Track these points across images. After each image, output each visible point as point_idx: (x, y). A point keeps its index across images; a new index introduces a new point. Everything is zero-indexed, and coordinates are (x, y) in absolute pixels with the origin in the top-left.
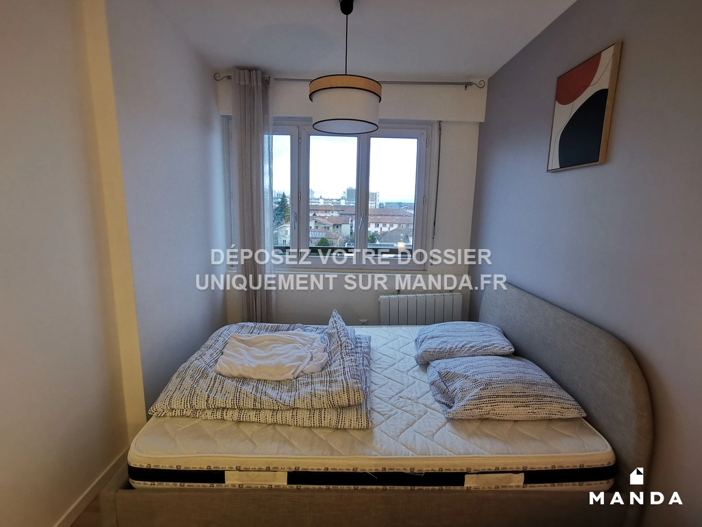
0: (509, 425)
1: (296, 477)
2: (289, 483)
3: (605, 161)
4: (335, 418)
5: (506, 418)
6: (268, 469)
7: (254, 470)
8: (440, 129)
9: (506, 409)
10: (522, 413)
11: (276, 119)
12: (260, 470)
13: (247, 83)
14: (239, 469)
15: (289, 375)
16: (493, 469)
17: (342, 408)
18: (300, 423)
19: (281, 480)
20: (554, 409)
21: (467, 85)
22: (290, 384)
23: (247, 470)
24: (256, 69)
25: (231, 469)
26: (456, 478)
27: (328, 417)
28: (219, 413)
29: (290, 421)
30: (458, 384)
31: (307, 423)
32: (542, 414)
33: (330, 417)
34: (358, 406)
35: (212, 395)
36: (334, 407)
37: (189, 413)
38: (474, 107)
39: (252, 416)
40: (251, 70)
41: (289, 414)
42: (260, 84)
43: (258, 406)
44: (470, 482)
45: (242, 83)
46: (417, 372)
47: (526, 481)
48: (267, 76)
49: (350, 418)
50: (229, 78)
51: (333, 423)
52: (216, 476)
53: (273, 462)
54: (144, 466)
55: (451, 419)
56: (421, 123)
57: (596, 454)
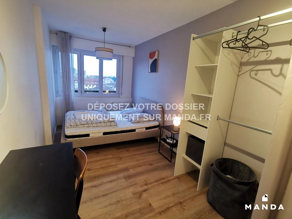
1: (105, 134)
2: (103, 135)
3: (157, 72)
4: (110, 124)
5: (142, 121)
6: (99, 133)
7: (96, 133)
8: (123, 58)
11: (74, 49)
12: (97, 133)
13: (64, 37)
14: (93, 133)
16: (140, 128)
17: (111, 122)
18: (102, 126)
21: (130, 47)
23: (94, 133)
24: (67, 33)
25: (91, 133)
26: (134, 130)
27: (108, 123)
28: (83, 126)
29: (100, 125)
30: (133, 117)
31: (104, 125)
33: (109, 124)
34: (114, 121)
35: (81, 122)
37: (75, 126)
38: (131, 53)
39: (91, 125)
40: (65, 33)
42: (69, 38)
43: (92, 123)
44: (136, 131)
45: (62, 36)
48: (70, 35)
49: (113, 124)
50: (56, 33)
52: (88, 135)
53: (99, 131)
54: (71, 135)
55: (132, 123)
56: (117, 55)
57: (156, 123)
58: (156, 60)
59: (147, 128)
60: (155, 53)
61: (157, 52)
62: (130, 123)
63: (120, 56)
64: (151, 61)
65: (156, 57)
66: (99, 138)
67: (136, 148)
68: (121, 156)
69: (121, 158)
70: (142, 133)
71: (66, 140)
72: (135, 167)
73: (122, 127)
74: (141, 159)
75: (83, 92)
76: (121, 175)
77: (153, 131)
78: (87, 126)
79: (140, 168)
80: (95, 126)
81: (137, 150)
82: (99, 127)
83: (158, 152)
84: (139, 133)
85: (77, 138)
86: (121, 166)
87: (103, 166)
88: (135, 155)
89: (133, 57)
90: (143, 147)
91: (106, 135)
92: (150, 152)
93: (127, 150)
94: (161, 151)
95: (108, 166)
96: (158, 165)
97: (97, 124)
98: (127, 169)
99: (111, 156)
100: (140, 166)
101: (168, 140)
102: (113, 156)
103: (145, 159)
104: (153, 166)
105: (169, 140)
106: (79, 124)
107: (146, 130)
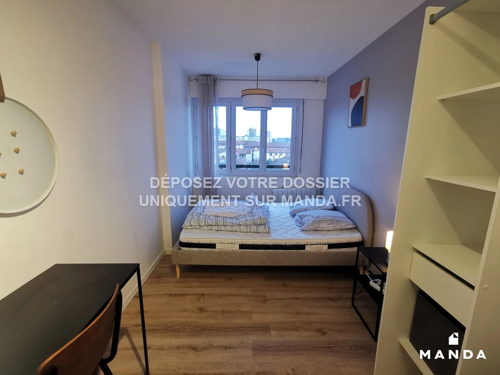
0: (326, 232)
1: (242, 246)
2: (240, 249)
3: (364, 125)
4: (255, 228)
5: (324, 229)
6: (232, 243)
7: (227, 243)
8: (304, 103)
9: (324, 226)
10: (330, 227)
11: (220, 98)
12: (229, 243)
13: (206, 82)
14: (221, 243)
15: (236, 215)
16: (316, 243)
17: (258, 225)
18: (242, 230)
19: (237, 247)
20: (343, 225)
21: (317, 81)
22: (237, 218)
23: (224, 243)
24: (210, 75)
25: (218, 243)
26: (302, 247)
28: (210, 227)
29: (238, 230)
30: (306, 219)
31: (245, 231)
32: (338, 227)
33: (254, 228)
34: (265, 224)
35: (206, 220)
36: (255, 224)
37: (198, 227)
38: (320, 92)
39: (223, 228)
40: (207, 76)
41: (237, 227)
42: (212, 83)
43: (225, 224)
44: (307, 248)
45: (203, 82)
46: (290, 219)
47: (329, 248)
48: (215, 78)
49: (261, 229)
50: (196, 79)
51: (255, 230)
52: (213, 246)
53: (233, 241)
54: (187, 242)
55: (302, 231)
56: (293, 99)
57: (355, 237)
58: (362, 98)
59: (331, 246)
60: (360, 83)
61: (364, 82)
62: (298, 229)
63: (299, 100)
64: (353, 102)
65: (362, 93)
66: (231, 254)
67: (305, 284)
68: (267, 295)
69: (265, 300)
70: (319, 254)
71: (180, 249)
72: (285, 329)
73: (278, 237)
74: (305, 313)
75: (234, 167)
76: (250, 339)
77: (345, 254)
78: (216, 228)
79: (295, 333)
80: (230, 229)
81: (304, 287)
82: (236, 233)
83: (349, 304)
84: (311, 254)
85: (196, 249)
86: (258, 318)
87: (227, 309)
88: (297, 299)
89: (324, 100)
90: (321, 284)
91: (245, 250)
92: (331, 299)
93: (283, 285)
94: (357, 303)
95: (235, 312)
96: (340, 337)
97: (234, 227)
98: (265, 328)
99: (249, 291)
100: (297, 329)
101: (372, 283)
102: (252, 291)
103: (315, 314)
104: (324, 338)
105: (375, 282)
106: (204, 224)
107: (330, 250)
